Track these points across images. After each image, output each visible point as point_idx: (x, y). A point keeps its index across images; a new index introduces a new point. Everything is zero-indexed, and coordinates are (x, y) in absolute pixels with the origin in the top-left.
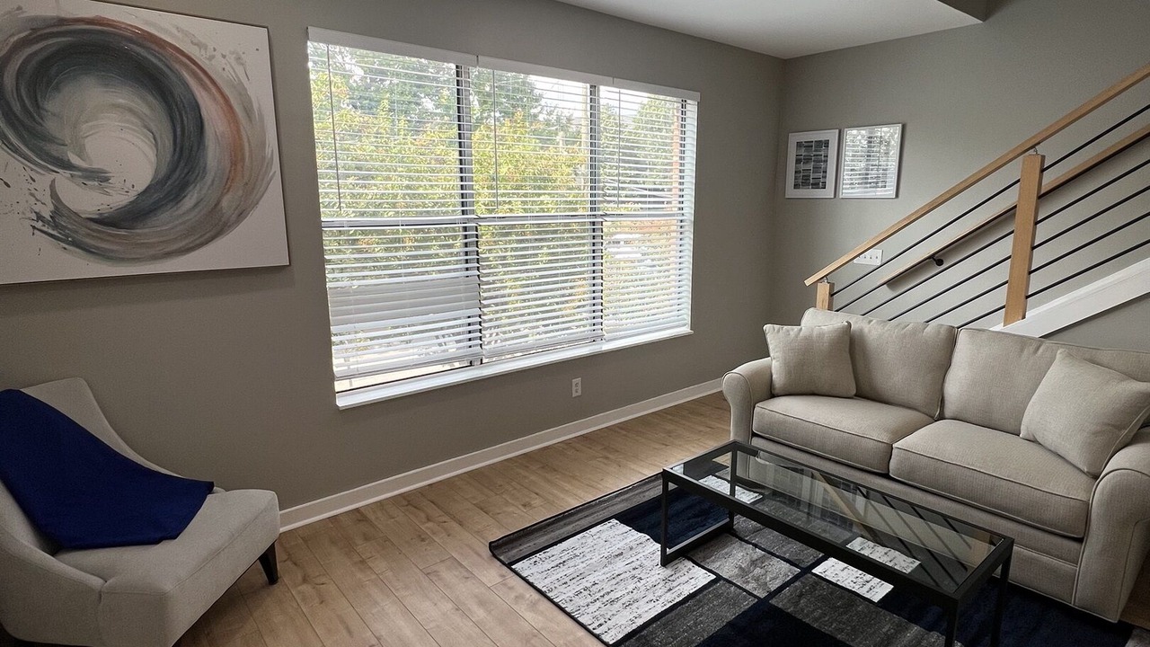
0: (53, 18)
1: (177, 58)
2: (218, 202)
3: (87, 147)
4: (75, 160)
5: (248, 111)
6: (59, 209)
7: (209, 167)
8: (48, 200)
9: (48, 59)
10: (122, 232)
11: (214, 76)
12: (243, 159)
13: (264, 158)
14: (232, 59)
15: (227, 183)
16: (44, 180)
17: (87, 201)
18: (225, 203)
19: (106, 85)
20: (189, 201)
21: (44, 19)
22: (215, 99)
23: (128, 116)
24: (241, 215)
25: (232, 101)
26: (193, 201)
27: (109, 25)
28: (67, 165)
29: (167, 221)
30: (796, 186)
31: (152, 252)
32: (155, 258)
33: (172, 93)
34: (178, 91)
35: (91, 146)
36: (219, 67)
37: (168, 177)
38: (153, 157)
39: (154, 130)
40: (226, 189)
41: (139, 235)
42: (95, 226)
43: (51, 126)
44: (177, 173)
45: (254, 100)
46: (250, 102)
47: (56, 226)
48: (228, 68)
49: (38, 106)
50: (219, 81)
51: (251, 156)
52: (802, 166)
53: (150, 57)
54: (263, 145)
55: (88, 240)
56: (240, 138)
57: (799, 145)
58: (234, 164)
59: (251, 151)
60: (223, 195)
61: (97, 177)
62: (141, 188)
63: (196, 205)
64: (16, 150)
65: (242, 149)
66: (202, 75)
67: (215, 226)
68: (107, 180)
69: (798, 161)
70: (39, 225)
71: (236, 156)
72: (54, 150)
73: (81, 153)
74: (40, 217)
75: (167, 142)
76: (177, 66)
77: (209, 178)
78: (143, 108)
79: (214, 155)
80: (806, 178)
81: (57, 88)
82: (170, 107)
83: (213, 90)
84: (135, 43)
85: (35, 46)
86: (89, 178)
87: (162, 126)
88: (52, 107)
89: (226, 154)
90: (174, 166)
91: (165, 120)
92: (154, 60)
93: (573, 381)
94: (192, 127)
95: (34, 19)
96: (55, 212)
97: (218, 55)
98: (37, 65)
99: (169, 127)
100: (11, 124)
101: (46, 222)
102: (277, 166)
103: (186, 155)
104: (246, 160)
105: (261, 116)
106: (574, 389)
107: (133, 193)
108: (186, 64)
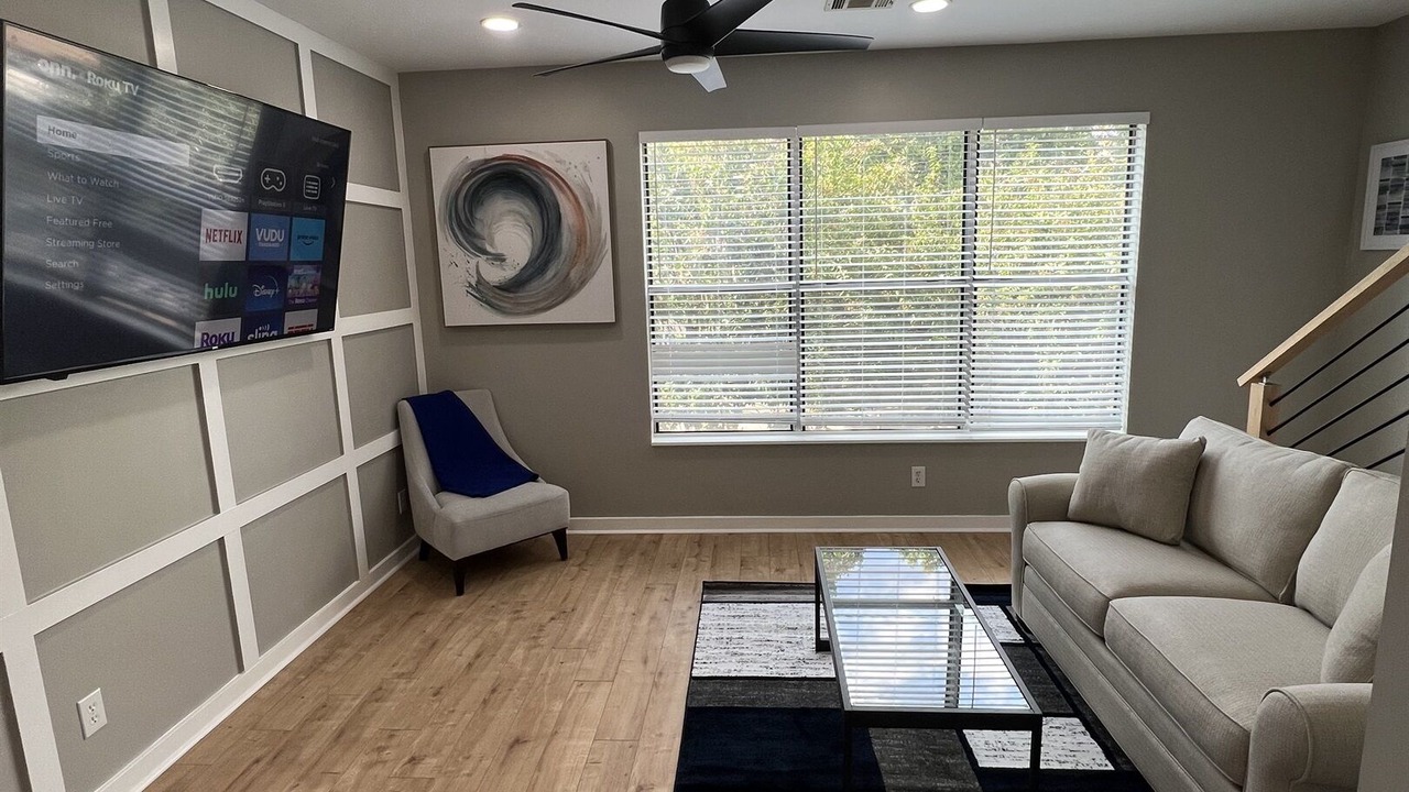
0: (481, 160)
1: (546, 174)
2: (568, 274)
3: (496, 239)
4: (489, 249)
5: (590, 205)
6: (480, 280)
7: (563, 248)
8: (475, 274)
9: (477, 188)
10: (511, 295)
11: (569, 183)
12: (586, 242)
13: (599, 240)
14: (580, 168)
15: (574, 260)
16: (473, 261)
17: (495, 275)
18: (572, 274)
19: (506, 198)
20: (550, 274)
21: (479, 161)
22: (569, 199)
23: (518, 217)
24: (583, 283)
25: (580, 199)
26: (553, 273)
27: (508, 159)
28: (485, 252)
29: (536, 287)
30: (1377, 231)
31: (527, 309)
32: (529, 313)
33: (542, 198)
34: (547, 196)
35: (498, 238)
36: (573, 176)
37: (538, 257)
38: (530, 245)
39: (532, 226)
40: (574, 264)
41: (520, 297)
42: (498, 291)
43: (478, 228)
44: (543, 255)
45: (594, 196)
46: (592, 200)
47: (478, 291)
48: (579, 176)
49: (472, 215)
50: (572, 187)
51: (591, 241)
52: (1388, 198)
53: (531, 176)
54: (600, 229)
55: (493, 300)
56: (585, 226)
57: (1386, 163)
58: (579, 245)
59: (591, 234)
60: (571, 268)
61: (500, 258)
62: (522, 265)
63: (554, 276)
64: (461, 244)
65: (585, 232)
66: (561, 182)
67: (566, 291)
68: (504, 260)
69: (1382, 190)
70: (470, 290)
71: (581, 240)
72: (478, 243)
73: (492, 245)
74: (471, 286)
75: (539, 232)
76: (547, 179)
77: (563, 256)
78: (526, 212)
79: (567, 240)
80: (1393, 217)
81: (482, 204)
82: (541, 208)
83: (568, 192)
84: (521, 167)
85: (474, 180)
86: (496, 260)
87: (536, 222)
88: (478, 216)
89: (575, 238)
90: (542, 250)
91: (539, 218)
92: (535, 179)
93: (915, 469)
94: (553, 221)
95: (473, 163)
96: (478, 282)
97: (572, 166)
98: (475, 190)
99: (540, 222)
100: (460, 229)
101: (473, 288)
102: (608, 246)
103: (549, 241)
104: (588, 242)
105: (599, 208)
106: (914, 477)
107: (518, 269)
108: (551, 178)
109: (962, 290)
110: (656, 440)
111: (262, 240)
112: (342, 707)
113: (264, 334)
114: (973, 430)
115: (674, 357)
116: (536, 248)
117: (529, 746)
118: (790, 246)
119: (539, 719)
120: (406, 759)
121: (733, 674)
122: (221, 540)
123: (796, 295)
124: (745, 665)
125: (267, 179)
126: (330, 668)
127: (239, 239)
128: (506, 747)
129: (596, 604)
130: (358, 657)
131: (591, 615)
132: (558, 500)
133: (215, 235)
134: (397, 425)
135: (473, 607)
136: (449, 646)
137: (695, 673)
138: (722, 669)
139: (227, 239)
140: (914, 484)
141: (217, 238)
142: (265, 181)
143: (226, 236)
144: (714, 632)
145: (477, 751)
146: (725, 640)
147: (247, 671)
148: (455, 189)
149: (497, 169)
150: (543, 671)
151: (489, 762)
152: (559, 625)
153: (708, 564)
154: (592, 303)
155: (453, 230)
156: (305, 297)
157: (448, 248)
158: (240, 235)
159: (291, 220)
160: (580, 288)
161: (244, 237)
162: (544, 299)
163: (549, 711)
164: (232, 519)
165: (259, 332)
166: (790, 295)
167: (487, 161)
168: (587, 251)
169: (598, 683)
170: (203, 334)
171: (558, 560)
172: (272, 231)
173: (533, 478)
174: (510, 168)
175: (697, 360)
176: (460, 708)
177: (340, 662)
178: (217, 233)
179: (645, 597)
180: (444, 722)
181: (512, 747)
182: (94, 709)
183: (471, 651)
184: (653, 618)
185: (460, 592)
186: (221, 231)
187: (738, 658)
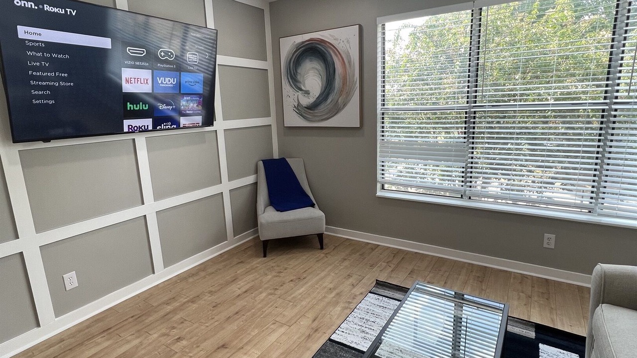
0: (301, 42)
1: (329, 47)
2: (338, 100)
4: (303, 88)
5: (350, 62)
6: (299, 104)
7: (336, 87)
8: (297, 101)
9: (298, 57)
10: (311, 112)
11: (339, 51)
13: (354, 81)
14: (345, 41)
15: (341, 92)
16: (296, 94)
17: (306, 101)
18: (339, 101)
19: (311, 61)
20: (329, 101)
22: (339, 59)
23: (316, 71)
24: (345, 105)
25: (345, 59)
27: (312, 40)
28: (301, 90)
29: (323, 108)
31: (318, 119)
32: (319, 121)
33: (327, 60)
34: (329, 59)
35: (306, 82)
36: (340, 46)
37: (324, 92)
38: (321, 85)
39: (322, 75)
40: (341, 95)
41: (316, 112)
42: (306, 109)
43: (299, 77)
44: (327, 90)
45: (352, 57)
46: (351, 58)
47: (298, 110)
48: (344, 46)
49: (296, 71)
50: (341, 53)
53: (322, 48)
54: (354, 75)
55: (304, 114)
56: (346, 74)
58: (344, 85)
59: (349, 78)
60: (339, 97)
61: (307, 93)
62: (317, 96)
63: (331, 102)
64: (291, 86)
65: (346, 79)
66: (335, 51)
67: (336, 110)
68: (309, 94)
70: (294, 109)
71: (344, 81)
72: (298, 84)
73: (304, 86)
74: (295, 107)
75: (325, 79)
76: (329, 49)
77: (335, 91)
78: (320, 68)
79: (338, 82)
81: (301, 65)
82: (326, 65)
83: (339, 56)
84: (319, 44)
85: (298, 52)
86: (306, 93)
87: (324, 74)
88: (299, 71)
89: (342, 81)
90: (326, 88)
91: (325, 70)
92: (323, 49)
93: (547, 235)
94: (332, 71)
95: (297, 44)
96: (298, 105)
97: (341, 41)
98: (297, 60)
99: (326, 74)
100: (291, 78)
101: (296, 108)
102: (358, 85)
103: (329, 83)
104: (348, 83)
105: (354, 63)
106: (546, 241)
107: (315, 98)
108: (331, 48)
109: (603, 111)
110: (380, 193)
111: (162, 83)
112: (203, 299)
113: (167, 127)
114: (600, 215)
115: (392, 148)
116: (324, 86)
117: (227, 350)
118: (469, 81)
119: (241, 337)
120: (176, 338)
121: (353, 345)
122: (145, 216)
123: (471, 112)
124: (365, 341)
125: (163, 54)
126: (191, 280)
127: (147, 82)
128: (217, 347)
129: (318, 278)
130: (205, 277)
131: (309, 284)
132: (319, 219)
133: (131, 81)
134: (256, 172)
135: (264, 265)
136: (239, 283)
137: (334, 337)
138: (349, 339)
139: (139, 82)
140: (545, 245)
141: (133, 82)
142: (161, 55)
143: (138, 81)
144: (362, 313)
145: (203, 346)
146: (364, 321)
147: (156, 274)
148: (290, 58)
149: (307, 47)
150: (264, 310)
151: (203, 353)
152: (292, 284)
153: (390, 269)
154: (348, 117)
155: (288, 79)
156: (193, 110)
157: (287, 88)
158: (147, 81)
159: (180, 74)
160: (343, 108)
161: (150, 82)
162: (327, 114)
163: (249, 334)
164: (151, 208)
165: (164, 125)
166: (466, 113)
167: (303, 42)
168: (347, 88)
169: (282, 325)
170: (129, 126)
171: (319, 249)
172: (167, 79)
173: (313, 205)
174: (313, 45)
175: (408, 151)
176: (216, 318)
177: (198, 277)
178: (133, 80)
179: (344, 280)
180: (205, 323)
181: (218, 348)
182: (71, 280)
183: (247, 287)
184: (338, 294)
185: (265, 256)
186: (135, 78)
187: (364, 335)
